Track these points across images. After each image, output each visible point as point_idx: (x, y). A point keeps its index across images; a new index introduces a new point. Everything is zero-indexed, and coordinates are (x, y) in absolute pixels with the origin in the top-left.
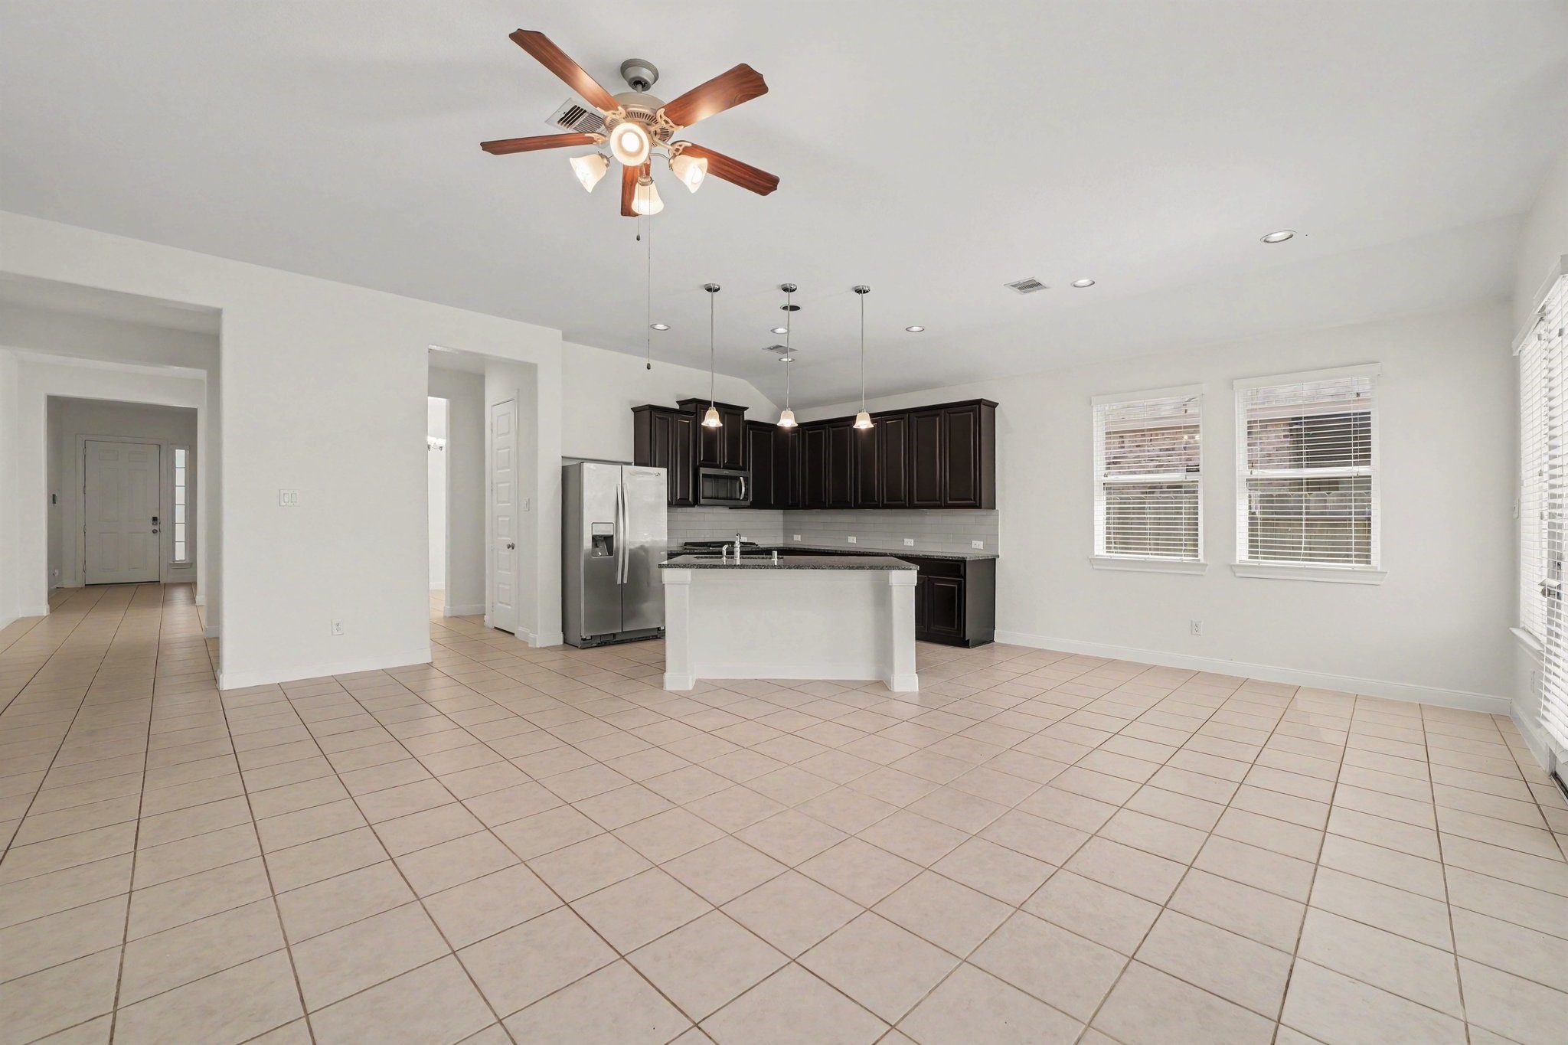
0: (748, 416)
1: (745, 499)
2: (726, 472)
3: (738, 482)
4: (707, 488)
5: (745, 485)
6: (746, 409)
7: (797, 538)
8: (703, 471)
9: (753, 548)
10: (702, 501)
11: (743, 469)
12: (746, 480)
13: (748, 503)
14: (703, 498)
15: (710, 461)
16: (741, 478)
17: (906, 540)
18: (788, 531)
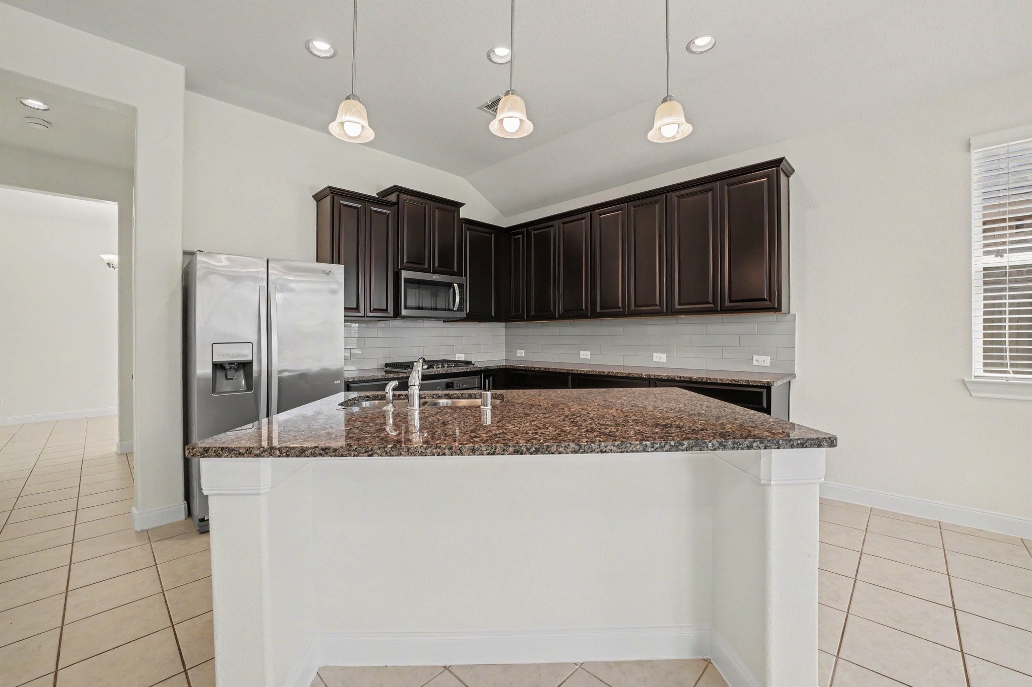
0: (464, 213)
1: (460, 309)
2: (435, 277)
3: (452, 290)
4: (411, 298)
5: (460, 292)
6: (463, 204)
7: (521, 353)
8: (405, 274)
9: (469, 368)
10: (404, 312)
11: (459, 274)
12: (461, 286)
13: (463, 315)
14: (406, 308)
15: (417, 263)
16: (455, 285)
17: (655, 355)
18: (510, 347)
